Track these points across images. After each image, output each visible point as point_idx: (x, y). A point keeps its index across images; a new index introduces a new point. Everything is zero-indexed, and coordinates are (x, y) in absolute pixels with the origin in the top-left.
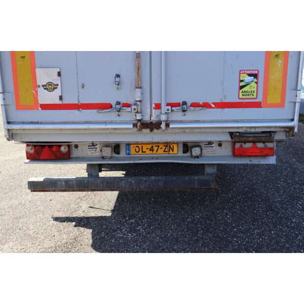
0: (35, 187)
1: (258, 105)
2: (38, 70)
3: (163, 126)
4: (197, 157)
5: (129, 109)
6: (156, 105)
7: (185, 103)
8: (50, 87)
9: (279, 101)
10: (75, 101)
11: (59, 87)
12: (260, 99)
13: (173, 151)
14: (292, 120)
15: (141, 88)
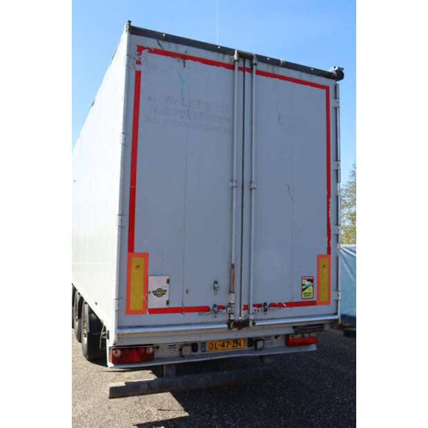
0: (116, 393)
1: (313, 303)
2: (150, 279)
3: (251, 324)
4: (261, 350)
5: (225, 311)
6: (244, 306)
7: (265, 304)
8: (159, 293)
9: (326, 300)
10: (179, 305)
11: (167, 292)
12: (315, 299)
13: (240, 345)
14: (336, 314)
15: (233, 292)
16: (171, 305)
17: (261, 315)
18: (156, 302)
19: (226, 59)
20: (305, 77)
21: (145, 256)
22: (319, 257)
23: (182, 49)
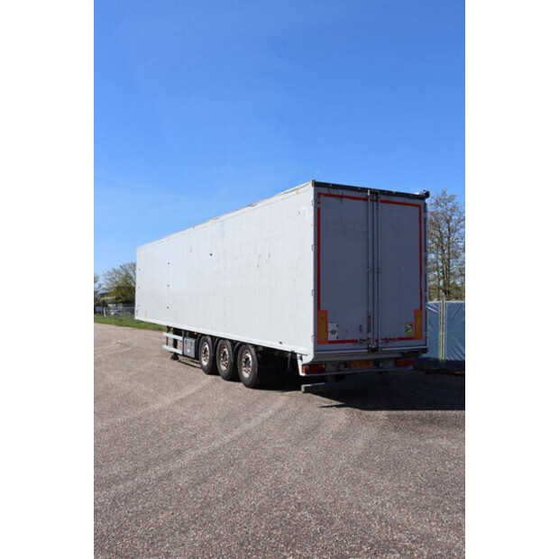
1: (413, 339)
2: (329, 324)
3: (379, 350)
5: (366, 342)
6: (376, 339)
7: (387, 339)
8: (334, 332)
9: (420, 336)
10: (343, 339)
11: (337, 332)
12: (414, 336)
13: (369, 364)
15: (370, 332)
17: (384, 345)
18: (332, 337)
19: (363, 195)
20: (407, 201)
21: (326, 312)
22: (416, 311)
23: (340, 192)
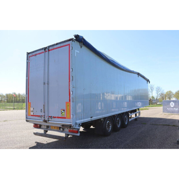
3: (47, 122)
5: (42, 117)
7: (51, 116)
8: (32, 111)
9: (69, 117)
15: (44, 112)
16: (35, 114)
17: (50, 119)
19: (43, 51)
21: (30, 103)
23: (35, 53)
